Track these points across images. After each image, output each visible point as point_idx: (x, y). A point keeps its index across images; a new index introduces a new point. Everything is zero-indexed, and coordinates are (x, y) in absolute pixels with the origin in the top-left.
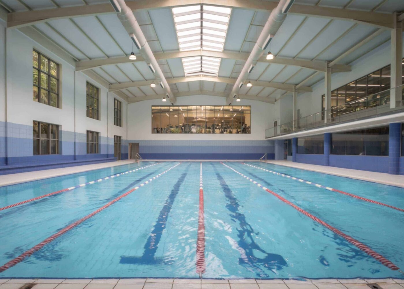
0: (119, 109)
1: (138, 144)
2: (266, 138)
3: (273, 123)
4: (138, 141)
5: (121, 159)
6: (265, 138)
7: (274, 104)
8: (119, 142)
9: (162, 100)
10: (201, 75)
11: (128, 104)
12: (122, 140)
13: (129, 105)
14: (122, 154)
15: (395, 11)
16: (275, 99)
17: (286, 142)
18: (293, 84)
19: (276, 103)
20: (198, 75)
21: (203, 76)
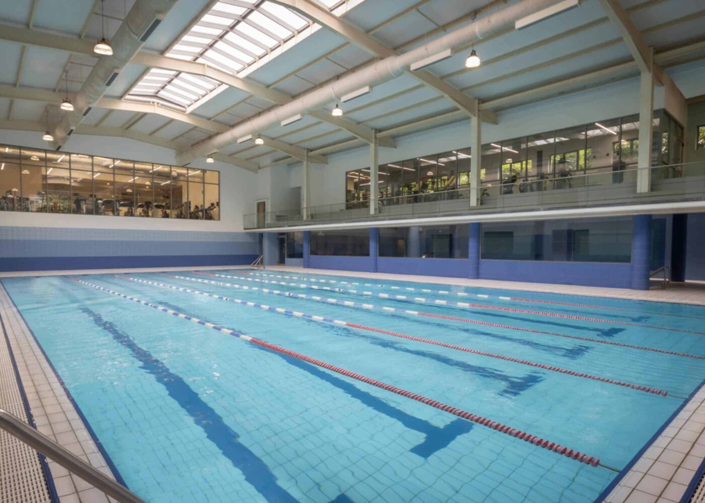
2: (245, 229)
3: (256, 204)
6: (243, 229)
7: (257, 173)
9: (42, 137)
10: (156, 104)
15: (477, 98)
16: (259, 166)
17: (281, 237)
18: (305, 149)
19: (259, 171)
20: (149, 102)
21: (159, 105)
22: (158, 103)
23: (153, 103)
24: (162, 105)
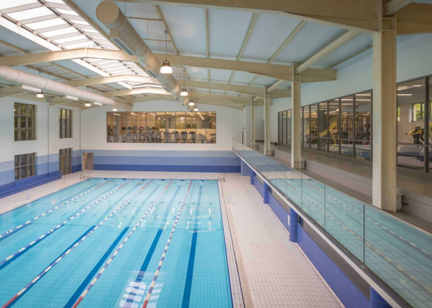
0: (68, 118)
1: (92, 154)
3: (242, 131)
4: (92, 150)
5: (71, 172)
6: (232, 149)
7: (242, 110)
8: (68, 155)
10: (148, 87)
11: (82, 110)
12: (73, 151)
13: (82, 112)
14: (72, 167)
16: (244, 105)
19: (244, 108)
20: (145, 87)
21: (150, 88)
22: (149, 87)
23: (147, 87)
24: (152, 87)
